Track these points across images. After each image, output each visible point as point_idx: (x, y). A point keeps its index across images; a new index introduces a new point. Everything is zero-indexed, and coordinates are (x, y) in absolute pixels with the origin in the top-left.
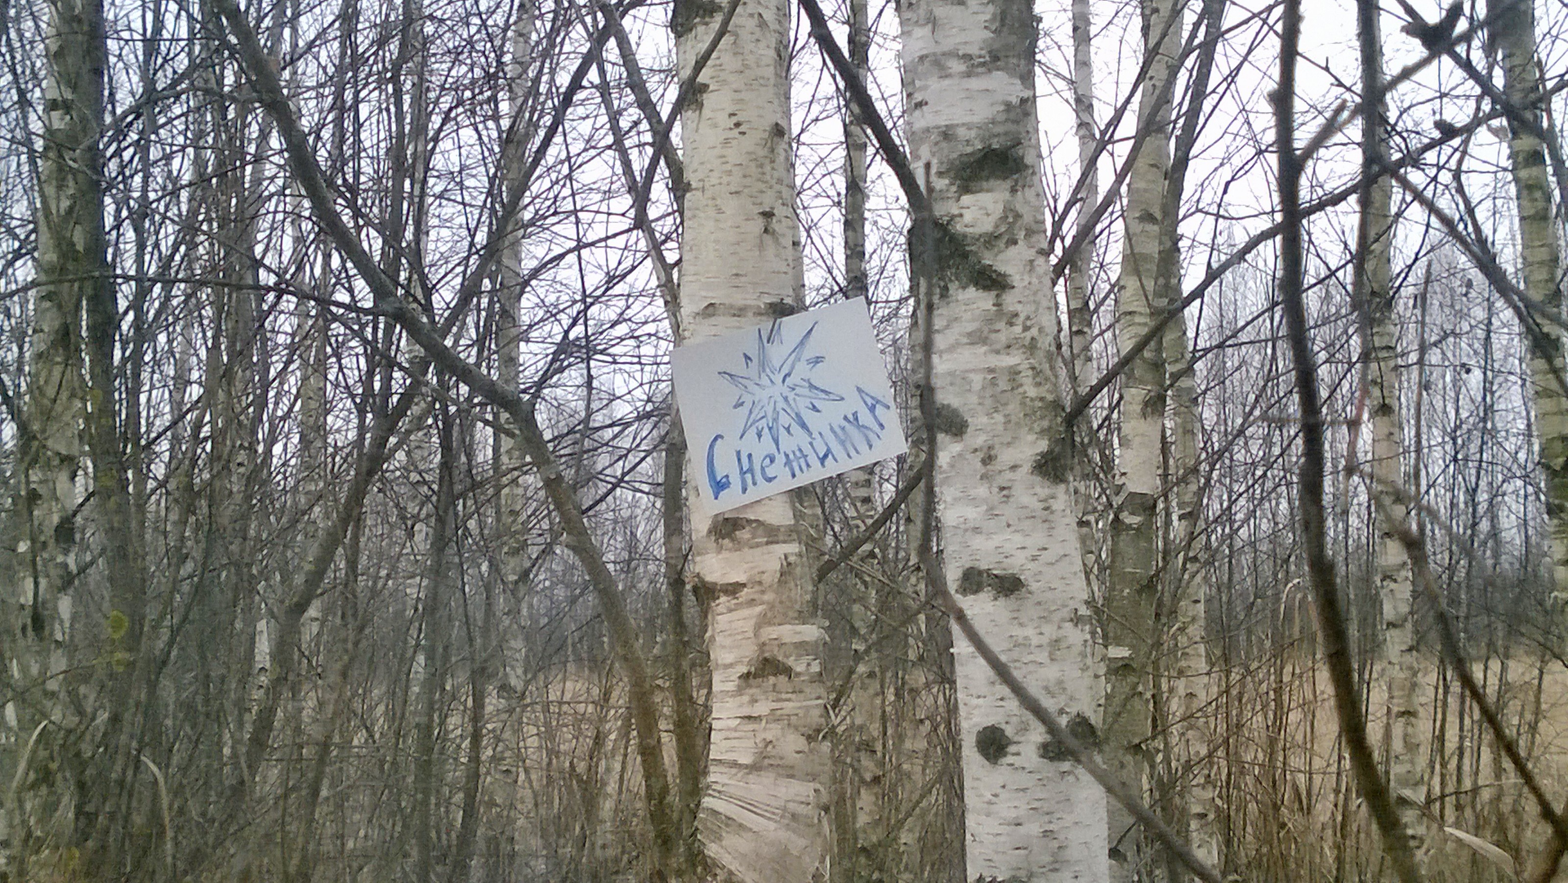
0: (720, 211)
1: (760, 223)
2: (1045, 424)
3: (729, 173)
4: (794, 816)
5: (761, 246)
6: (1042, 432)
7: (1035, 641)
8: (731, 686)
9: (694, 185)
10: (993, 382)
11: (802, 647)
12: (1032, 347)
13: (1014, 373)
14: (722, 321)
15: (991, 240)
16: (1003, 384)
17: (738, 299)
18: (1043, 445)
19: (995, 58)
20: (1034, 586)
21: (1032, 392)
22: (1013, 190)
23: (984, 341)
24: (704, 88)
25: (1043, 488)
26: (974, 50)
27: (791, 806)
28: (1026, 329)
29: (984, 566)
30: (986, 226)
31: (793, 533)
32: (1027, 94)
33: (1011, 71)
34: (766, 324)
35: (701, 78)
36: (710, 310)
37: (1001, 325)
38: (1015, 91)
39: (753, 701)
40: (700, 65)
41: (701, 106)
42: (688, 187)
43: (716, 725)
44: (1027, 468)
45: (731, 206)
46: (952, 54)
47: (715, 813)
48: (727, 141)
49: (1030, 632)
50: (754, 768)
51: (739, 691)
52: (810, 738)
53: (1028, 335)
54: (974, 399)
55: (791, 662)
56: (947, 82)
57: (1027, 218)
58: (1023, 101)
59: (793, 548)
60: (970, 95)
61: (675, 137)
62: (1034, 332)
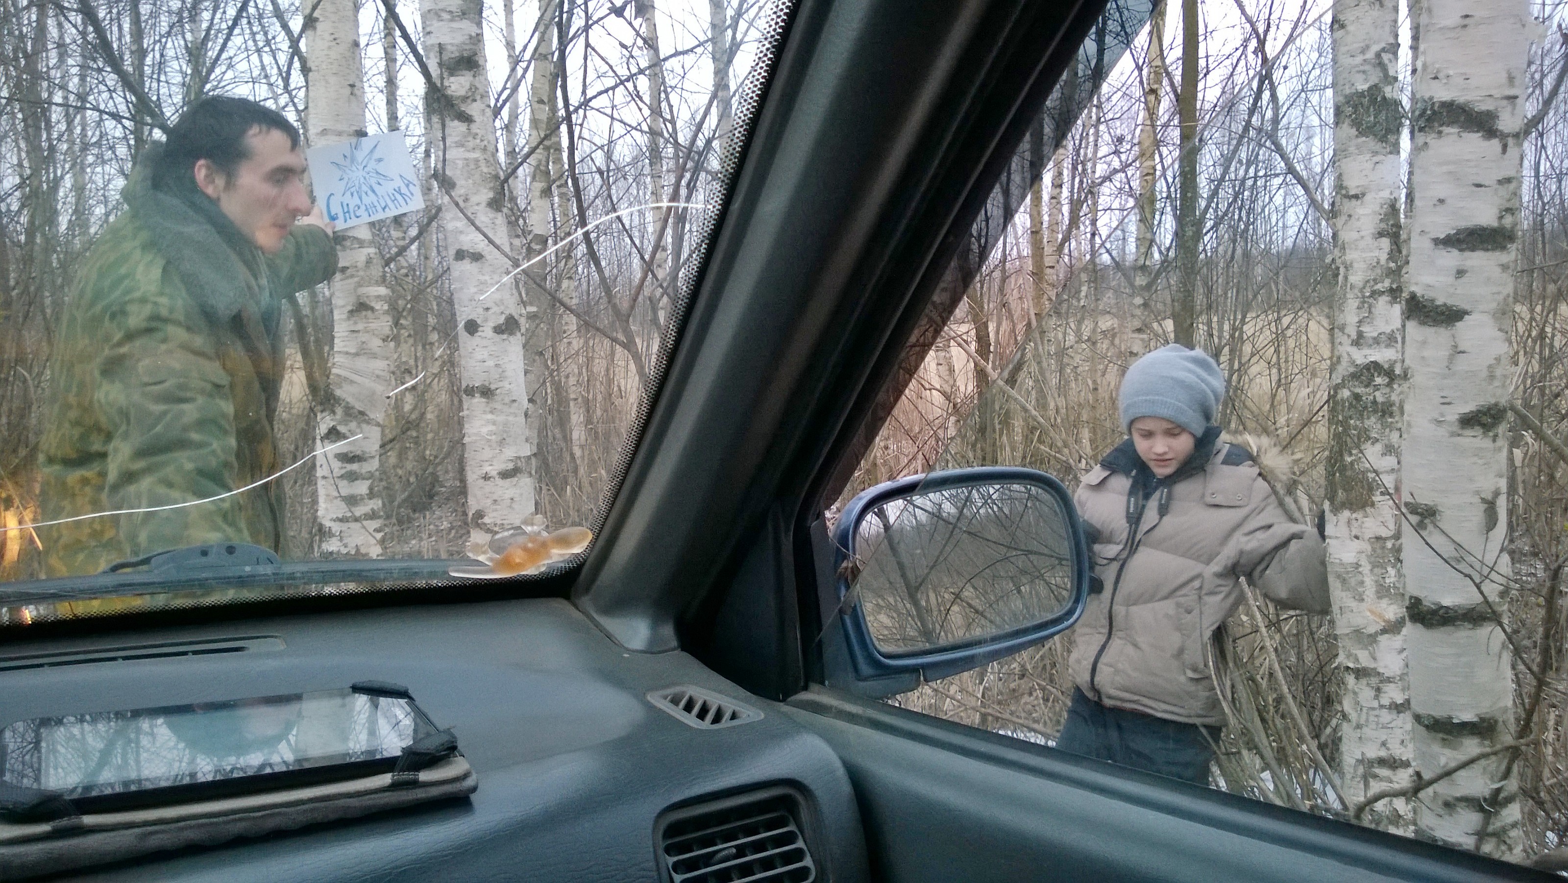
0: (327, 82)
1: (348, 90)
2: (492, 185)
3: (331, 63)
4: (378, 376)
5: (349, 101)
6: (491, 188)
7: (489, 282)
8: (344, 316)
9: (313, 68)
10: (468, 165)
11: (379, 297)
12: (485, 149)
13: (477, 161)
14: (331, 140)
15: (465, 99)
16: (472, 166)
17: (339, 127)
18: (491, 195)
19: (464, 14)
20: (488, 257)
21: (485, 170)
22: (474, 76)
23: (463, 146)
24: (316, 20)
25: (491, 214)
26: (453, 9)
27: (377, 372)
28: (482, 141)
29: (465, 248)
30: (462, 92)
31: (372, 243)
32: (479, 31)
33: (472, 21)
34: (354, 140)
35: (315, 15)
36: (324, 132)
37: (470, 139)
38: (473, 30)
39: (356, 323)
40: (314, 8)
41: (315, 28)
42: (310, 70)
43: (336, 335)
44: (484, 204)
45: (333, 80)
46: (442, 10)
47: (339, 376)
48: (329, 48)
49: (487, 278)
50: (357, 354)
51: (349, 319)
52: (384, 340)
53: (483, 144)
54: (459, 172)
55: (373, 304)
56: (441, 23)
57: (481, 90)
58: (478, 35)
59: (372, 250)
60: (453, 30)
61: (302, 45)
62: (486, 143)
